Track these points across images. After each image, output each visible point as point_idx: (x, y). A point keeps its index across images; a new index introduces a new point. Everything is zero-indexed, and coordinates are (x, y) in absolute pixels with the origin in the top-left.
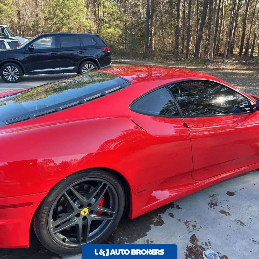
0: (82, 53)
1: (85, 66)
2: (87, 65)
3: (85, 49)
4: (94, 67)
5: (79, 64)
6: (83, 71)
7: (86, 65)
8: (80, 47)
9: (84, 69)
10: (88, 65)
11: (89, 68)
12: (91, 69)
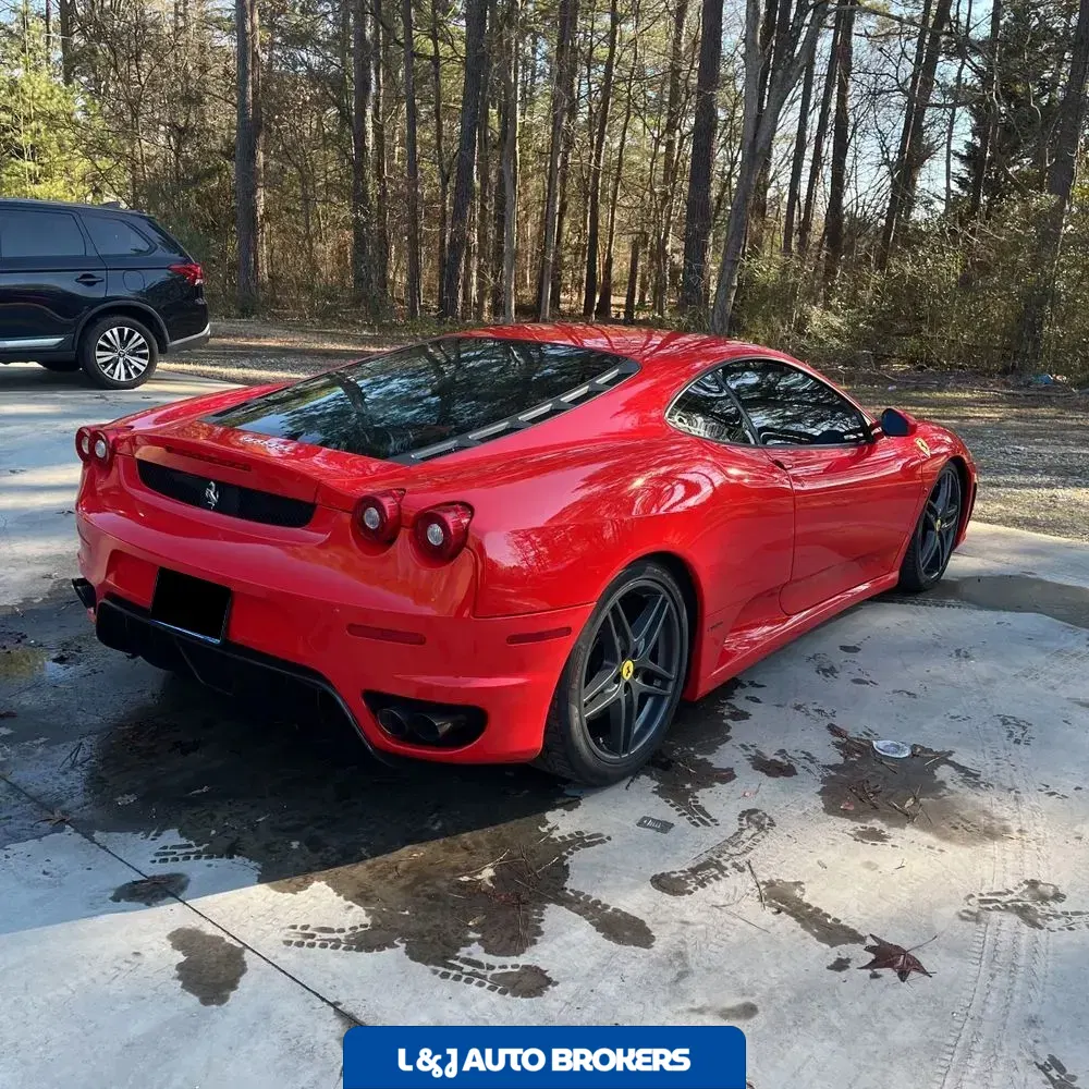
0: (94, 283)
1: (108, 334)
2: (115, 330)
3: (107, 269)
4: (142, 340)
5: (82, 323)
6: (98, 353)
7: (112, 332)
8: (84, 259)
9: (101, 348)
10: (121, 332)
11: (124, 343)
12: (131, 345)
